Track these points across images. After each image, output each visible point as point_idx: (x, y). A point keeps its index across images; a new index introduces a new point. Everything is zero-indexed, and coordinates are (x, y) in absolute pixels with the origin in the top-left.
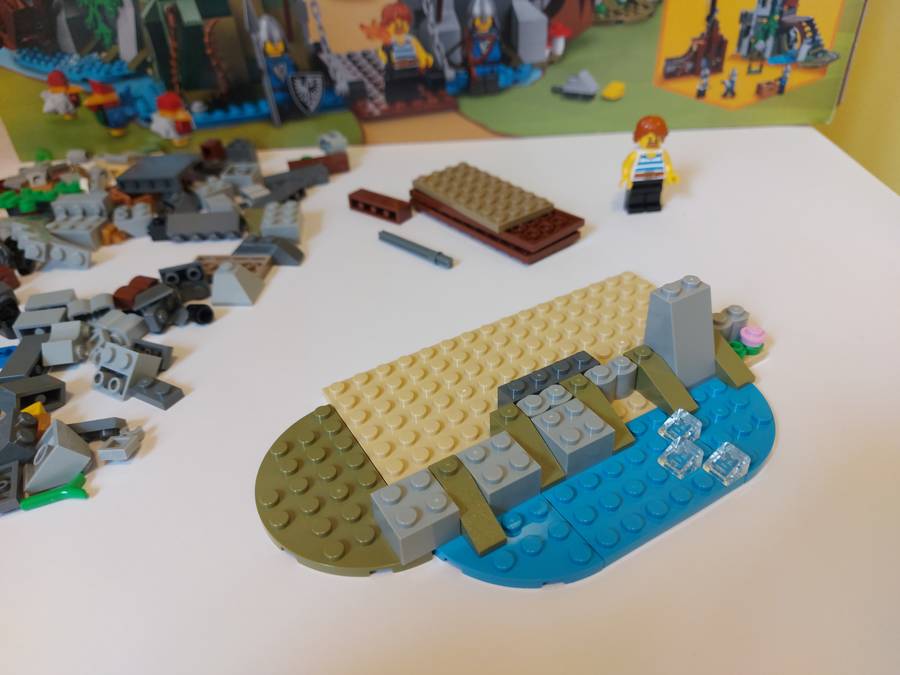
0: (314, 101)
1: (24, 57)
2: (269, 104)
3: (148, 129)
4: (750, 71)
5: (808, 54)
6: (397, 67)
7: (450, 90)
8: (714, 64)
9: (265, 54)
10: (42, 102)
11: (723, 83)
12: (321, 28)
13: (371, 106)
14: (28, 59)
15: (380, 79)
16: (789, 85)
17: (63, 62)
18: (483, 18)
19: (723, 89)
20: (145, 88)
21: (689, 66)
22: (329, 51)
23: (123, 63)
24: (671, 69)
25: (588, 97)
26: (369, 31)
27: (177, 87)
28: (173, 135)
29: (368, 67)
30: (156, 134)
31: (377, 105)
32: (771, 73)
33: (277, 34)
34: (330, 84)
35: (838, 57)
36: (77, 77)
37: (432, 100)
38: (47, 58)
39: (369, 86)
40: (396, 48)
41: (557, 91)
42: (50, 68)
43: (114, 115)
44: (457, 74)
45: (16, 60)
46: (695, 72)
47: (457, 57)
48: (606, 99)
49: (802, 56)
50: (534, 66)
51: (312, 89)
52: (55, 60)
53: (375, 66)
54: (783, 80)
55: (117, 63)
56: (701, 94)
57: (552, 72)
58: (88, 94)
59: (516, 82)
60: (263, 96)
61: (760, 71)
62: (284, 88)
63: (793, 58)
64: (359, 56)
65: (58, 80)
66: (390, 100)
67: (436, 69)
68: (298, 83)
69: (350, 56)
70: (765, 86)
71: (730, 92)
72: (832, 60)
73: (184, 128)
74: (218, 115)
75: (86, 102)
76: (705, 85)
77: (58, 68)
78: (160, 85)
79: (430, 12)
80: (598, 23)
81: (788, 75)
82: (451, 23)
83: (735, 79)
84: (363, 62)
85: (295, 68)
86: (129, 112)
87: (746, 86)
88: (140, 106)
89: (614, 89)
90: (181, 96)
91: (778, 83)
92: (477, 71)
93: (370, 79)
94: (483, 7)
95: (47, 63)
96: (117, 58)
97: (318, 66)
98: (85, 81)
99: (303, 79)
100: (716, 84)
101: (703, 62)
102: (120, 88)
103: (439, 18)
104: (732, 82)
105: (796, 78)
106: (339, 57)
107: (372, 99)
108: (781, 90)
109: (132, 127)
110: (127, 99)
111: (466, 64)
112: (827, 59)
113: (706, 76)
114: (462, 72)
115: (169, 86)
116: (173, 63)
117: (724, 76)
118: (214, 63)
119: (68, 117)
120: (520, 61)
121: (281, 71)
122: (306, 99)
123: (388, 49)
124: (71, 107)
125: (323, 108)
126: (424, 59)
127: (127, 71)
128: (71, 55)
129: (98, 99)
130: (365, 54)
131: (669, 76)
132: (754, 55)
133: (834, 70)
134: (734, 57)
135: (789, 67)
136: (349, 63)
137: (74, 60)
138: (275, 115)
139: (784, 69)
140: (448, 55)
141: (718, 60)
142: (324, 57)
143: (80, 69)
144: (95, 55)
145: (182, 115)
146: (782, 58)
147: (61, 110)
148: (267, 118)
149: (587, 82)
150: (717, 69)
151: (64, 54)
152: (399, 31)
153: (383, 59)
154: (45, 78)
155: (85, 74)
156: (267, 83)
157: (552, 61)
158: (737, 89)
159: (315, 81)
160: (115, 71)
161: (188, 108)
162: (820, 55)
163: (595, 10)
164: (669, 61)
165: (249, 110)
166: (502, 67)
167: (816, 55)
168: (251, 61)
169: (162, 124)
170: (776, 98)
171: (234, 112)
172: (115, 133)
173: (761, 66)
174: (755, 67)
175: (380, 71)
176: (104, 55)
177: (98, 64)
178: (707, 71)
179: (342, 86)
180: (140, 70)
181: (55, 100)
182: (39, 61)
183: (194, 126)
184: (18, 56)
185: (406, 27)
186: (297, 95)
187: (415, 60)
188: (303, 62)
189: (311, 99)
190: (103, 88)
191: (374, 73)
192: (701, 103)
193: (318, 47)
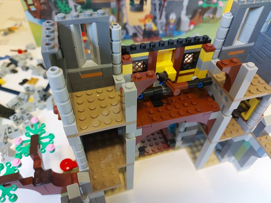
0: (122, 37)
6: (147, 30)
7: (160, 36)
12: (127, 19)
13: (138, 39)
18: (172, 19)
22: (129, 26)
26: (140, 21)
29: (139, 30)
31: (140, 39)
33: (115, 20)
34: (127, 33)
37: (155, 39)
39: (138, 35)
40: (147, 26)
44: (163, 33)
47: (164, 28)
50: (183, 32)
64: (137, 27)
66: (144, 37)
69: (135, 27)
73: (85, 41)
79: (158, 17)
80: (203, 22)
82: (163, 20)
84: (138, 29)
92: (168, 32)
93: (139, 33)
94: (173, 17)
97: (125, 28)
103: (160, 18)
106: (131, 27)
107: (139, 37)
111: (166, 30)
114: (165, 32)
120: (180, 30)
123: (145, 25)
125: (125, 38)
126: (154, 28)
130: (139, 27)
136: (134, 29)
140: (161, 28)
142: (127, 26)
145: (85, 38)
152: (149, 21)
153: (143, 28)
157: (189, 31)
159: (124, 33)
163: (203, 19)
166: (175, 32)
179: (131, 33)
184: (40, 21)
185: (151, 20)
187: (152, 29)
191: (140, 31)
193: (126, 24)
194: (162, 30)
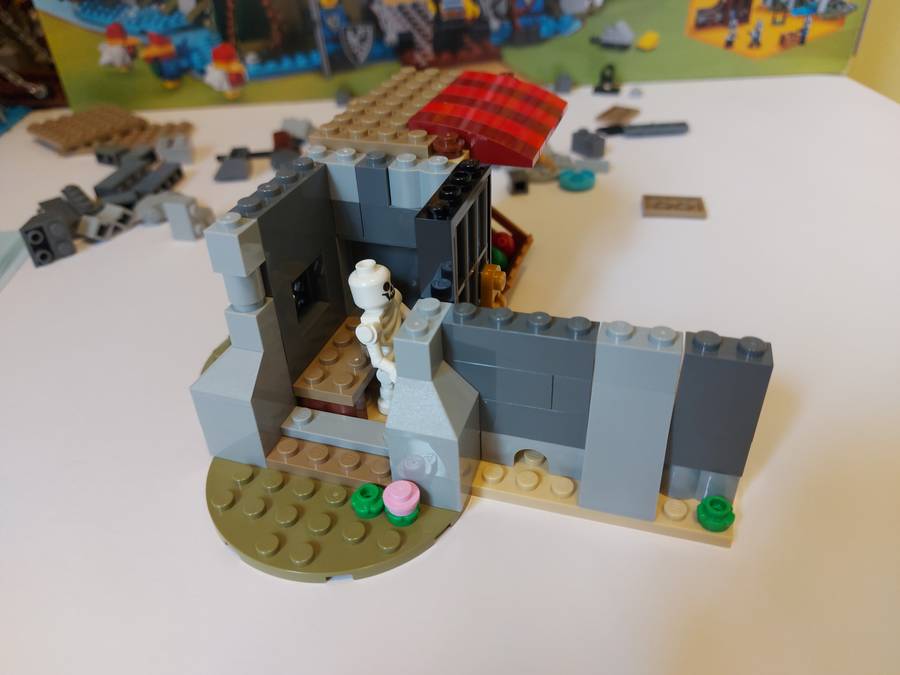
0: (363, 53)
1: (84, 10)
2: (320, 56)
3: (201, 82)
4: (774, 22)
5: (829, 5)
6: (445, 17)
7: (494, 41)
8: (741, 14)
9: (320, 6)
10: (99, 54)
11: (750, 34)
13: (418, 57)
14: (88, 11)
15: (428, 30)
16: (810, 35)
17: (123, 15)
19: (748, 39)
20: (201, 40)
21: (719, 17)
22: (381, 3)
23: (181, 15)
24: (702, 19)
25: (623, 48)
27: (233, 40)
28: (226, 88)
29: (418, 19)
30: (209, 88)
31: (424, 56)
32: (793, 24)
34: (379, 34)
35: (856, 8)
36: (137, 29)
37: (477, 50)
38: (107, 9)
39: (418, 38)
41: (595, 41)
42: (109, 21)
43: (170, 67)
44: (502, 26)
45: (77, 14)
46: (724, 22)
47: (503, 8)
48: (641, 50)
49: (822, 7)
50: (575, 17)
51: (363, 40)
52: (115, 12)
53: (425, 17)
54: (804, 31)
55: (176, 16)
56: (729, 44)
57: (590, 22)
58: (145, 46)
59: (557, 32)
60: (314, 47)
61: (783, 23)
62: (335, 39)
63: (814, 10)
64: (409, 8)
65: (116, 32)
66: (437, 50)
67: (482, 20)
68: (350, 35)
69: (401, 8)
70: (788, 37)
71: (756, 42)
72: (851, 11)
73: (236, 80)
74: (271, 66)
75: (143, 53)
76: (733, 36)
77: (117, 20)
78: (216, 37)
81: (810, 27)
83: (762, 30)
84: (413, 14)
85: (347, 19)
86: (184, 63)
87: (770, 36)
88: (195, 58)
89: (649, 39)
90: (236, 47)
91: (800, 34)
92: (520, 22)
93: (420, 30)
95: (107, 15)
96: (175, 10)
97: (370, 18)
98: (143, 33)
99: (355, 31)
100: (743, 34)
101: (732, 13)
102: (177, 40)
104: (758, 33)
105: (817, 29)
106: (390, 8)
107: (420, 50)
108: (802, 41)
109: (187, 79)
110: (183, 51)
111: (510, 15)
112: (845, 10)
113: (734, 27)
114: (507, 24)
115: (225, 37)
116: (230, 15)
117: (750, 27)
118: (270, 14)
119: (124, 70)
120: (561, 12)
121: (333, 22)
122: (356, 51)
124: (128, 59)
125: (373, 58)
126: (471, 10)
127: (185, 22)
128: (130, 7)
129: (155, 51)
130: (415, 6)
131: (701, 26)
132: (778, 7)
133: (851, 20)
134: (760, 9)
135: (810, 19)
136: (399, 15)
137: (133, 12)
138: (326, 66)
139: (805, 20)
140: (494, 6)
141: (745, 11)
142: (376, 8)
143: (139, 20)
144: (154, 7)
145: (236, 67)
146: (803, 9)
147: (118, 62)
148: (317, 69)
149: (623, 32)
150: (744, 19)
151: (125, 6)
153: (431, 10)
154: (103, 30)
155: (144, 26)
156: (319, 34)
157: (592, 12)
158: (763, 39)
159: (366, 34)
160: (173, 22)
161: (242, 60)
162: (839, 7)
164: (701, 12)
165: (301, 61)
166: (544, 18)
167: (835, 7)
168: (305, 13)
169: (215, 75)
170: (799, 49)
171: (286, 63)
172: (170, 85)
173: (785, 18)
174: (779, 17)
175: (429, 23)
176: (163, 7)
177: (157, 17)
178: (734, 22)
179: (391, 37)
180: (198, 22)
181: (111, 53)
182: (99, 13)
183: (248, 79)
184: (79, 9)
186: (349, 46)
187: (462, 11)
188: (356, 13)
189: (361, 50)
190: (161, 40)
191: (422, 24)
192: (729, 52)
194: (497, 15)
